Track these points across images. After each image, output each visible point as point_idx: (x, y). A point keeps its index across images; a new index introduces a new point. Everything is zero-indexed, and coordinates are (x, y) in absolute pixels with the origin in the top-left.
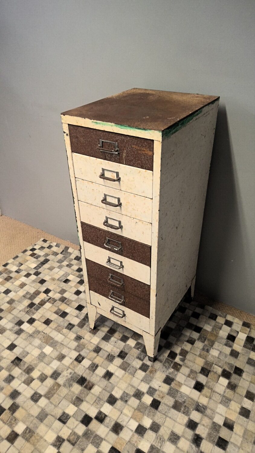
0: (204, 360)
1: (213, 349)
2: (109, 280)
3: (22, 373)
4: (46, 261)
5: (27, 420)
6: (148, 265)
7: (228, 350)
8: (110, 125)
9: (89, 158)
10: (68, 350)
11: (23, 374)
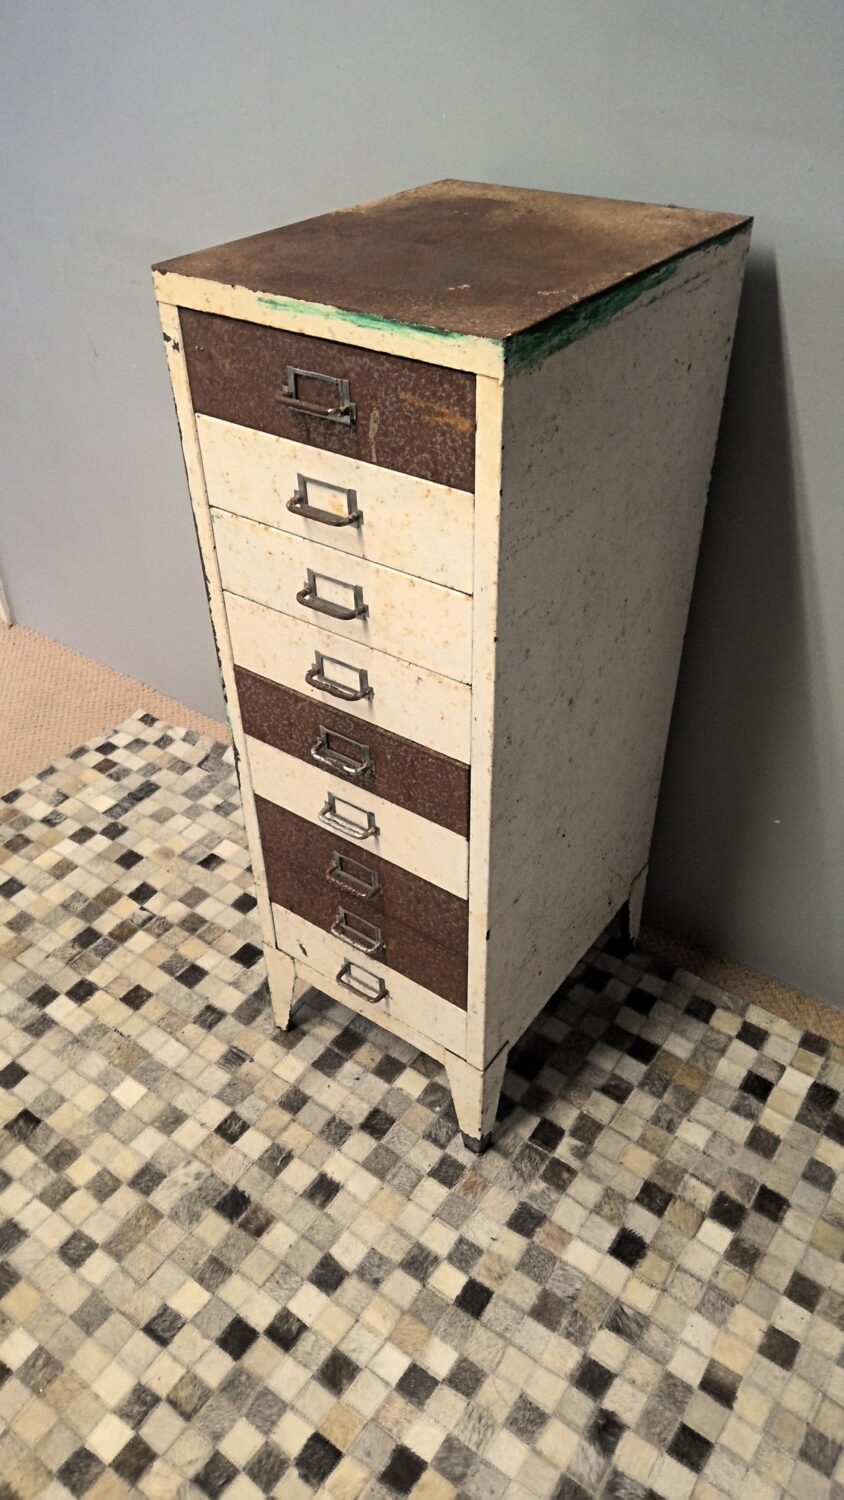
0: (654, 1159)
1: (689, 1120)
2: (331, 873)
3: (36, 1165)
4: (148, 789)
5: (42, 1323)
6: (459, 832)
7: (741, 1128)
8: (320, 313)
9: (255, 434)
10: (197, 1095)
11: (40, 1169)
